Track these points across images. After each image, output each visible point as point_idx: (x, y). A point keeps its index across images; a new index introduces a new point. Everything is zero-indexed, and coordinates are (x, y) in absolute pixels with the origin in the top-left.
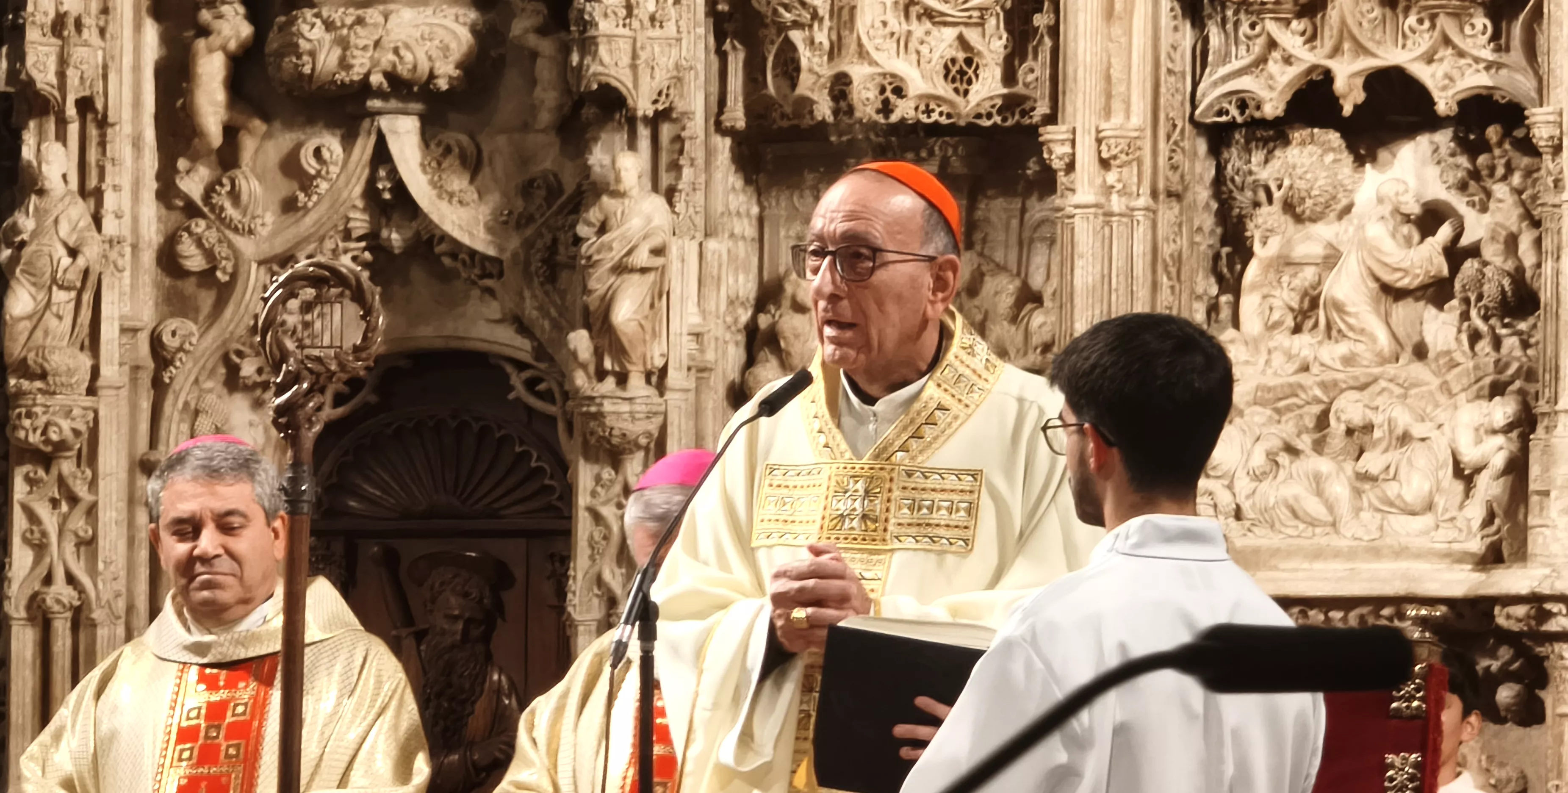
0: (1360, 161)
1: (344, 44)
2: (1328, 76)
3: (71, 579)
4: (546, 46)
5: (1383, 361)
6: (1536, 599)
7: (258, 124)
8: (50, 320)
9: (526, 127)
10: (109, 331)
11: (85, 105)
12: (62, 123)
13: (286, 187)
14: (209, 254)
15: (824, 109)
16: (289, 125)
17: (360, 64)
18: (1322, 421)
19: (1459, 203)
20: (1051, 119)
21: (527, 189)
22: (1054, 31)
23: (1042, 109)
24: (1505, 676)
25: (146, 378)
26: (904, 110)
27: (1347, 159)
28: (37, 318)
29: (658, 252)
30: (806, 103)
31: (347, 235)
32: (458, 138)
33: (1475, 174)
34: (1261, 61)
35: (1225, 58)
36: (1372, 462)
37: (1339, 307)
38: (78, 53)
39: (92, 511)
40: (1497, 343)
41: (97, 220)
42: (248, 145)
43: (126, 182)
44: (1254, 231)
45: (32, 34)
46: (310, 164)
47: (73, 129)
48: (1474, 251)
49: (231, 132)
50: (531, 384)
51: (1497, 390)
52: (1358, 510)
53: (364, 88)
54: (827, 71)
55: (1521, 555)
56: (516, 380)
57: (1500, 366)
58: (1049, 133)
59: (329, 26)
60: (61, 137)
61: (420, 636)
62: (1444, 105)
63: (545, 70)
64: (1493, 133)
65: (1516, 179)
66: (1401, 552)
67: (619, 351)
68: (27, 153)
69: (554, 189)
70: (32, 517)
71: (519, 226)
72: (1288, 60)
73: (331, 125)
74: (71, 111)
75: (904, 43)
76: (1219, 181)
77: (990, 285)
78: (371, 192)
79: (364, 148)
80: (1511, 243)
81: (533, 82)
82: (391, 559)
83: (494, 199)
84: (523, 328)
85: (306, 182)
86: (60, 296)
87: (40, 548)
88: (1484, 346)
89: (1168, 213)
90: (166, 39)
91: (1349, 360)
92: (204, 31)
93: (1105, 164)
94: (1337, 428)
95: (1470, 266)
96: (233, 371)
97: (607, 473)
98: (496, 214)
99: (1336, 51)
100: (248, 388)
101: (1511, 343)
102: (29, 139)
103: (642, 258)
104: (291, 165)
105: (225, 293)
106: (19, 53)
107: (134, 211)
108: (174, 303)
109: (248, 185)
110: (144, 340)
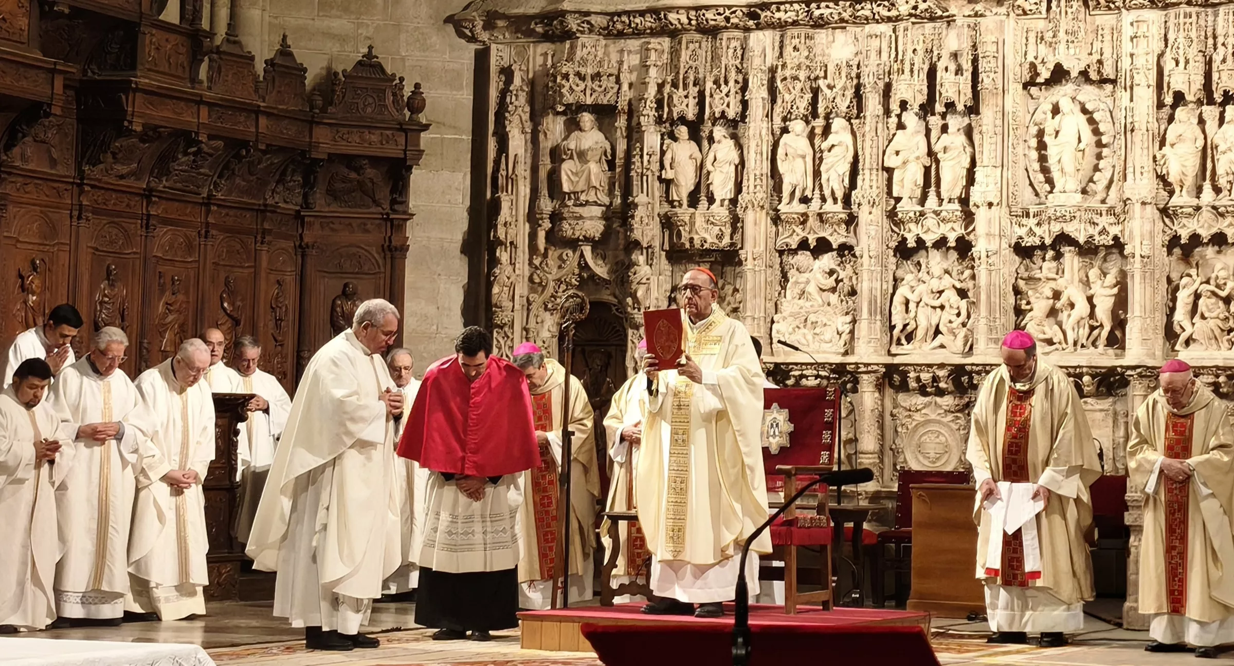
0: (815, 259)
1: (573, 229)
2: (807, 239)
3: (507, 356)
4: (621, 230)
5: (820, 306)
6: (856, 364)
7: (553, 248)
8: (503, 294)
9: (616, 249)
10: (517, 297)
11: (511, 242)
12: (506, 247)
13: (560, 263)
14: (541, 278)
15: (688, 246)
16: (560, 248)
17: (577, 234)
18: (806, 320)
19: (838, 269)
20: (741, 248)
21: (617, 263)
22: (742, 227)
23: (739, 246)
24: (849, 382)
25: (525, 308)
26: (706, 246)
27: (812, 258)
28: (499, 294)
29: (648, 279)
30: (683, 244)
31: (574, 274)
32: (599, 251)
33: (842, 262)
34: (791, 235)
35: (783, 234)
36: (817, 330)
37: (810, 294)
38: (510, 231)
39: (512, 339)
40: (847, 302)
41: (514, 271)
42: (550, 253)
43: (521, 261)
44: (789, 275)
45: (499, 226)
46: (565, 258)
47: (509, 249)
48: (842, 280)
49: (546, 249)
50: (617, 310)
51: (847, 313)
52: (814, 342)
53: (578, 240)
54: (688, 237)
55: (853, 353)
56: (614, 308)
57: (848, 308)
58: (741, 252)
59: (570, 225)
60: (506, 251)
61: (590, 370)
62: (835, 246)
63: (621, 236)
64: (846, 252)
65: (852, 263)
66: (824, 352)
67: (639, 303)
68: (498, 254)
69: (623, 264)
70: (498, 341)
71: (615, 273)
72: (798, 235)
73: (570, 248)
74: (508, 244)
75: (707, 230)
76: (781, 263)
77: (727, 287)
78: (579, 264)
79: (578, 253)
80: (851, 278)
81: (618, 239)
82: (583, 352)
83: (609, 266)
84: (616, 297)
85: (564, 261)
86: (505, 288)
87: (500, 348)
88: (844, 303)
89: (769, 271)
90: (530, 227)
91: (812, 306)
92: (540, 226)
93: (754, 259)
94: (809, 322)
95: (841, 284)
96: (546, 306)
97: (636, 332)
98: (609, 270)
99: (809, 233)
100: (550, 310)
101: (850, 302)
102: (498, 251)
103: (644, 281)
104: (560, 257)
105: (544, 288)
106: (496, 231)
107: (523, 268)
108: (532, 290)
109: (550, 262)
110: (525, 299)
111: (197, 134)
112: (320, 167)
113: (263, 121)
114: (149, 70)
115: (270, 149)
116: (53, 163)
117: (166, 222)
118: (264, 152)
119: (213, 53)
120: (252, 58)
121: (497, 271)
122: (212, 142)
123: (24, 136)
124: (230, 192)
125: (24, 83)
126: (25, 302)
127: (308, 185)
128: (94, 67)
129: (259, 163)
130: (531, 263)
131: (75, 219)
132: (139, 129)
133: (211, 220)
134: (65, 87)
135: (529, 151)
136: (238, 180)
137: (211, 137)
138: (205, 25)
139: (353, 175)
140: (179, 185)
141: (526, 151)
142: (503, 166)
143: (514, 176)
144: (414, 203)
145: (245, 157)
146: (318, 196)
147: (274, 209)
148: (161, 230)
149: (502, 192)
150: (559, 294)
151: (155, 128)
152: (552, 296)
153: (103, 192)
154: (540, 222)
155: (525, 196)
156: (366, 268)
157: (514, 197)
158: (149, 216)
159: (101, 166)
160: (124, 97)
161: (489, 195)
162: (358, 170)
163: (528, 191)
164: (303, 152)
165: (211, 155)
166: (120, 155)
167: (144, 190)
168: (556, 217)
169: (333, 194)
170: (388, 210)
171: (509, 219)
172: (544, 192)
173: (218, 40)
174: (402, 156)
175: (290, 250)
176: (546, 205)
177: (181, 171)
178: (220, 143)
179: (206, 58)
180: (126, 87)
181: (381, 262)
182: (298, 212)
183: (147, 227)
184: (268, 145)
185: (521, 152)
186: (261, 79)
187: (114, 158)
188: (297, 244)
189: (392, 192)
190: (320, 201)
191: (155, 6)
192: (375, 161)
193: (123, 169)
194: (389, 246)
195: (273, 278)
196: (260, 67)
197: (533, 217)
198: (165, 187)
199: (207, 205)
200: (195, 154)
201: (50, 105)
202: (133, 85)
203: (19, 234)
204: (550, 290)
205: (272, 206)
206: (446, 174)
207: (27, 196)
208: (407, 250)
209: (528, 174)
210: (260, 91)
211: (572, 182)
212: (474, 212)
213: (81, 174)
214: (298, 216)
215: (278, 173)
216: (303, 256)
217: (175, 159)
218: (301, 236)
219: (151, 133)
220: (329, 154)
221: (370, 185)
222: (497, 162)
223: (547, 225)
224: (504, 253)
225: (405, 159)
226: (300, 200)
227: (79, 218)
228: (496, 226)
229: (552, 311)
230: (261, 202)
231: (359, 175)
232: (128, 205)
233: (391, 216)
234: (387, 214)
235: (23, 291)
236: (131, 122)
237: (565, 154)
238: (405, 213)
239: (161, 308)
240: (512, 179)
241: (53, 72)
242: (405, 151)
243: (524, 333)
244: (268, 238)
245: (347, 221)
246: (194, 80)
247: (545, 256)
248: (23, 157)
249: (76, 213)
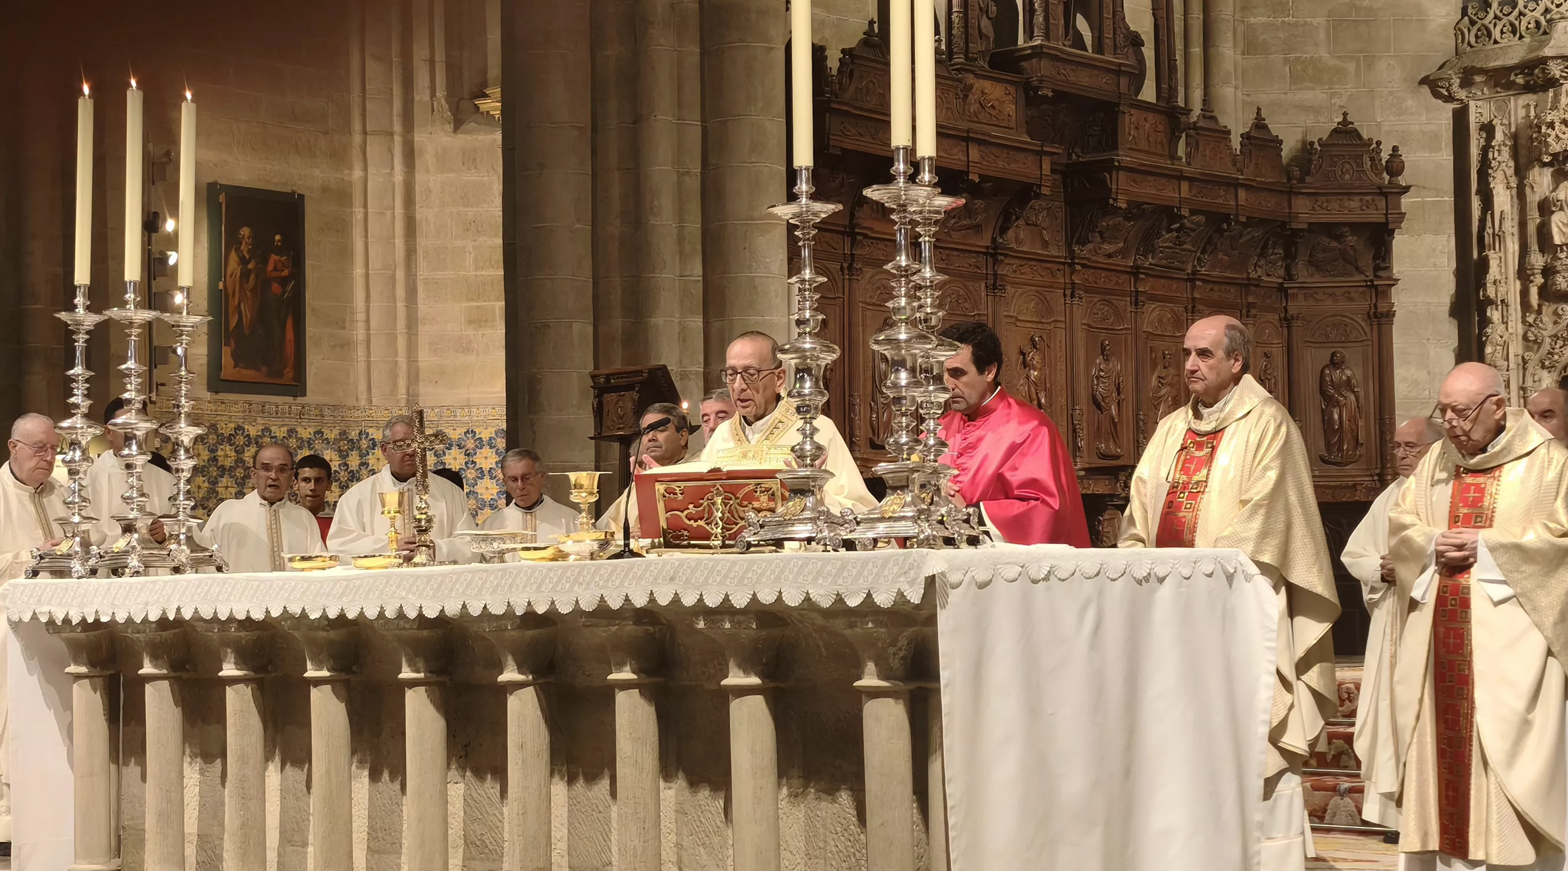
8: (1496, 354)
10: (1511, 356)
11: (1503, 301)
12: (1497, 306)
13: (1556, 318)
16: (1554, 303)
25: (1521, 367)
28: (1493, 353)
38: (1500, 289)
41: (1507, 329)
42: (1544, 309)
43: (1513, 319)
45: (1488, 285)
46: (1560, 312)
47: (1500, 307)
49: (1540, 306)
59: (1564, 278)
60: (1497, 309)
68: (1488, 314)
85: (1559, 316)
86: (1498, 348)
90: (1522, 284)
96: (1543, 364)
100: (1547, 368)
102: (1489, 310)
104: (1555, 313)
105: (1540, 345)
106: (1485, 290)
107: (1516, 326)
108: (1527, 349)
109: (1545, 318)
110: (1520, 357)
111: (1179, 208)
112: (1302, 237)
113: (1242, 194)
114: (1130, 149)
115: (1251, 222)
116: (1045, 244)
117: (1153, 298)
118: (1245, 225)
119: (1190, 129)
120: (1229, 132)
121: (1489, 330)
122: (1194, 218)
123: (1017, 219)
124: (1213, 267)
125: (1014, 166)
126: (1028, 377)
127: (1290, 257)
128: (1077, 150)
129: (1241, 236)
130: (1524, 322)
131: (1068, 298)
132: (1124, 206)
133: (1197, 295)
134: (1053, 171)
135: (1516, 206)
136: (1221, 256)
137: (1193, 212)
138: (1181, 102)
139: (1334, 244)
140: (1164, 262)
141: (1512, 206)
142: (1489, 224)
143: (1500, 233)
144: (1398, 267)
145: (1226, 231)
146: (1300, 266)
147: (1257, 283)
148: (1151, 306)
149: (1489, 250)
150: (1557, 351)
151: (1138, 205)
152: (1549, 353)
153: (1093, 271)
154: (1532, 278)
155: (1514, 253)
156: (1352, 337)
157: (1502, 254)
158: (1137, 292)
159: (1090, 246)
160: (1108, 176)
161: (1475, 255)
162: (1338, 238)
163: (1517, 247)
164: (1283, 225)
165: (1194, 231)
166: (1106, 235)
167: (1132, 267)
168: (1548, 272)
169: (1315, 265)
170: (1371, 277)
171: (1498, 277)
172: (1534, 246)
173: (1194, 117)
174: (1384, 220)
175: (1276, 323)
176: (1537, 260)
177: (1166, 247)
178: (1201, 218)
179: (1184, 135)
180: (1109, 166)
181: (1367, 329)
182: (1282, 284)
183: (1136, 304)
184: (1248, 218)
185: (1507, 208)
186: (1238, 152)
187: (1102, 237)
188: (1283, 315)
189: (1375, 258)
190: (1303, 274)
191: (1132, 88)
192: (1356, 228)
193: (1108, 248)
194: (1375, 313)
195: (1260, 351)
196: (1236, 143)
197: (1524, 274)
198: (1150, 264)
199: (1192, 281)
200: (1178, 230)
201: (1039, 186)
202: (1116, 164)
203: (1018, 313)
204: (1546, 347)
205: (1255, 279)
206: (1429, 238)
207: (1023, 277)
208: (1394, 315)
209: (1516, 230)
210: (1238, 165)
211: (1564, 233)
212: (1460, 274)
213: (1071, 253)
214: (1281, 289)
215: (1260, 247)
216: (1289, 327)
217: (1159, 235)
218: (1285, 308)
219: (1136, 210)
220: (1309, 224)
221: (1351, 252)
222: (1482, 221)
223: (1539, 280)
224: (1495, 312)
225: (1387, 223)
226: (1282, 272)
227: (1073, 296)
228: (1485, 284)
229: (1550, 368)
230: (1245, 276)
231: (1340, 243)
232: (1117, 283)
233: (1375, 283)
234: (1372, 281)
235: (1025, 367)
236: (1115, 200)
237: (1555, 205)
238: (1390, 278)
239: (1154, 382)
240: (1499, 236)
241: (1040, 154)
242: (1386, 214)
243: (1522, 392)
244: (1253, 312)
245: (1330, 291)
246: (1173, 157)
247: (1539, 312)
248: (1018, 241)
249: (1068, 292)
